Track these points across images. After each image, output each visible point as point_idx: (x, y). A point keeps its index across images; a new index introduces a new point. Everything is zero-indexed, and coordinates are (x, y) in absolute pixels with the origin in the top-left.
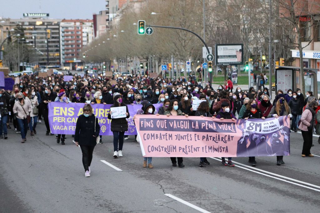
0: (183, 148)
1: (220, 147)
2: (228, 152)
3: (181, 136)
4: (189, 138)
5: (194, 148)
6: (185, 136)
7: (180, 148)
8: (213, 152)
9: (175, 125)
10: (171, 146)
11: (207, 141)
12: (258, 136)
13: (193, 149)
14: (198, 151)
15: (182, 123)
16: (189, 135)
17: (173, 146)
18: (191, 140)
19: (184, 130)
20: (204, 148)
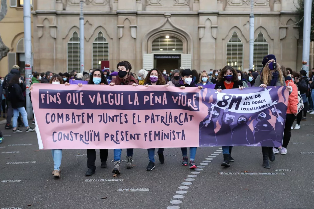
0: (112, 135)
1: (172, 131)
2: (185, 139)
3: (109, 116)
4: (123, 119)
5: (131, 135)
6: (116, 116)
7: (106, 136)
8: (162, 140)
9: (99, 99)
10: (91, 132)
11: (152, 123)
12: (233, 117)
13: (129, 136)
14: (138, 139)
15: (111, 96)
16: (123, 115)
17: (94, 132)
18: (126, 122)
19: (114, 107)
20: (148, 135)
